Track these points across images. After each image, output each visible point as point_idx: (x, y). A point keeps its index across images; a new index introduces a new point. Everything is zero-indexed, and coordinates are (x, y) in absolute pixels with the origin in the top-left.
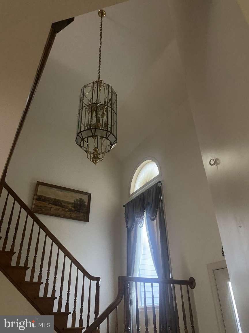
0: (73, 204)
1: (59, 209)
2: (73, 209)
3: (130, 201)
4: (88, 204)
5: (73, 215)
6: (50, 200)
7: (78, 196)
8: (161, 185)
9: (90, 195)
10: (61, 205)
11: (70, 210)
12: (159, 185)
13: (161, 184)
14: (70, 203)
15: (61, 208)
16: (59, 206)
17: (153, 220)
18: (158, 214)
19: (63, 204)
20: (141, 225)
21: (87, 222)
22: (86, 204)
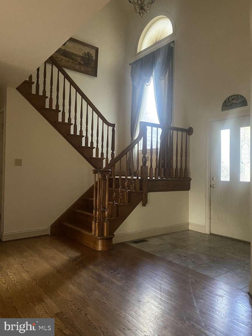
0: (81, 57)
1: (70, 60)
2: (82, 62)
3: (137, 60)
4: (95, 59)
5: (83, 69)
6: (60, 51)
7: (87, 50)
8: (173, 46)
9: (97, 50)
10: (71, 57)
11: (79, 64)
12: (172, 45)
13: (173, 44)
14: (79, 56)
15: (72, 60)
16: (69, 58)
17: (162, 80)
18: (167, 74)
19: (73, 57)
20: (148, 84)
21: (96, 77)
22: (94, 58)
